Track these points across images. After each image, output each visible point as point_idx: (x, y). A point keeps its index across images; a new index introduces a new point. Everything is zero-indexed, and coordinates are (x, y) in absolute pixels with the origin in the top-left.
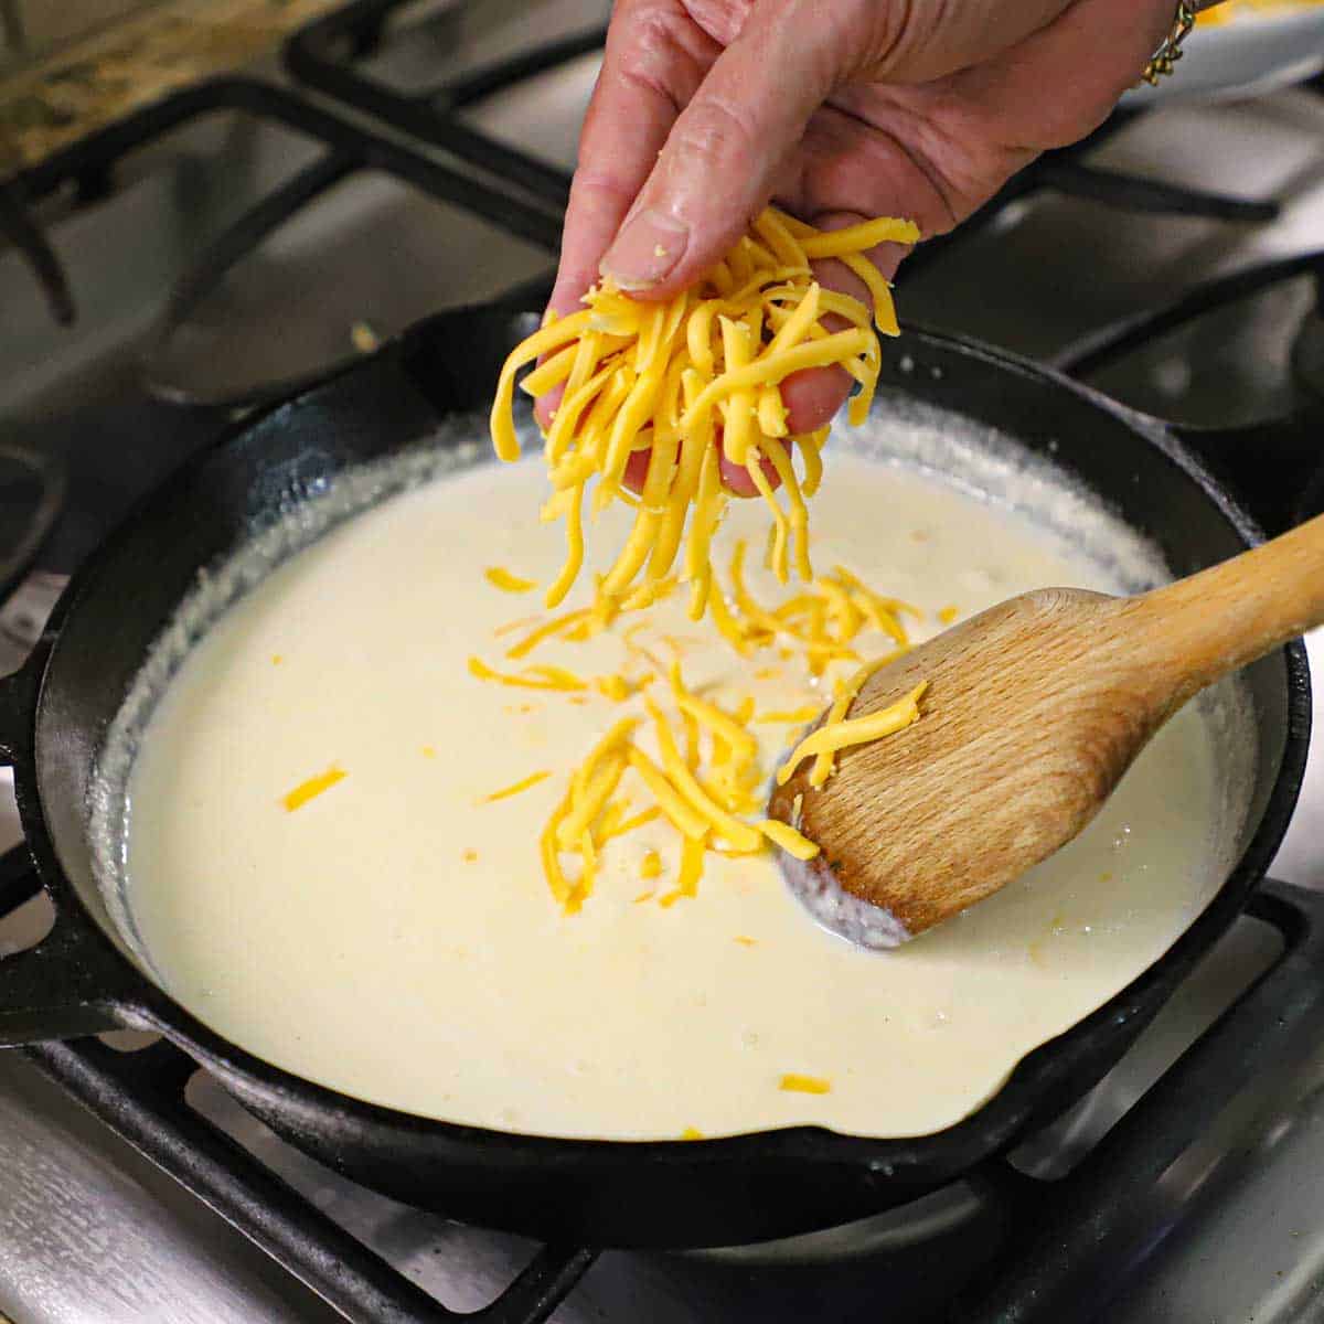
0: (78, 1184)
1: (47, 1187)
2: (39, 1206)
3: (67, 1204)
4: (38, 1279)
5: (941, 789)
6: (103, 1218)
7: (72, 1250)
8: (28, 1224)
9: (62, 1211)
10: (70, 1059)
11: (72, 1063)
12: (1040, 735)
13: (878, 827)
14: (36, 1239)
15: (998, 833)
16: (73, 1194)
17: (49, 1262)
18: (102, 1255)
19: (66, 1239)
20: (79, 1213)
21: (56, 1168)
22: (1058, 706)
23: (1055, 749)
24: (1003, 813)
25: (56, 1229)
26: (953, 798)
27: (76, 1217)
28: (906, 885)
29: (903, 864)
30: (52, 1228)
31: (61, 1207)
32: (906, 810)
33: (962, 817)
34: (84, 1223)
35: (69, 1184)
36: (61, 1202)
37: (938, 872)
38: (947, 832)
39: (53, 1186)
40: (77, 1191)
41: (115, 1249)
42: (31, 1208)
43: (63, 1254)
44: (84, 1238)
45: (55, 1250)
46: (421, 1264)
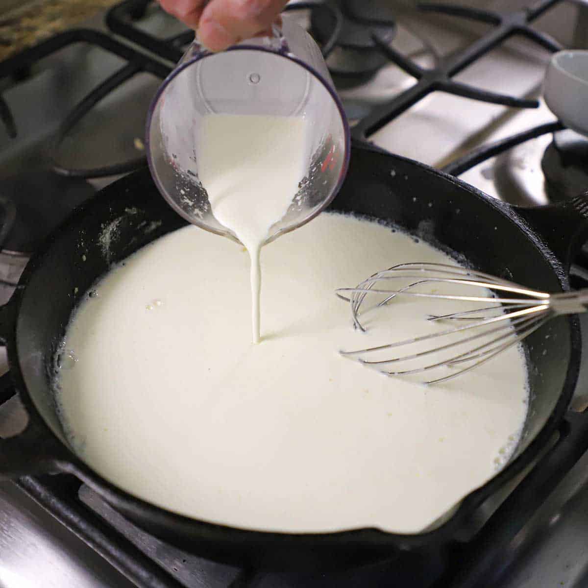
10: (31, 481)
46: (177, 566)
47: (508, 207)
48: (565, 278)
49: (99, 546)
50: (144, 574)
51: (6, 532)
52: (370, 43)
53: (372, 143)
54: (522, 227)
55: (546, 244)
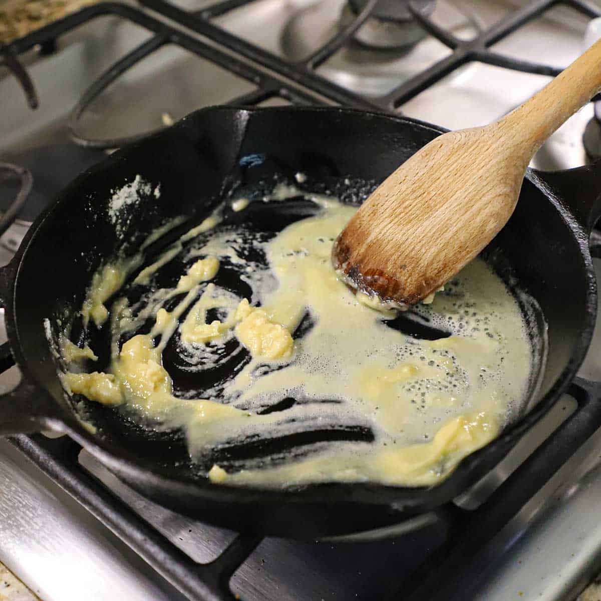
0: (29, 497)
1: (15, 498)
2: (12, 507)
3: (24, 506)
4: (9, 540)
5: (446, 219)
6: (40, 513)
7: (25, 527)
8: (6, 515)
9: (22, 509)
10: (26, 441)
11: (27, 442)
12: (485, 183)
13: (420, 244)
14: (9, 522)
15: (479, 227)
16: (26, 501)
17: (15, 533)
18: (39, 530)
19: (23, 522)
20: (28, 510)
21: (19, 489)
22: (488, 170)
23: (493, 187)
24: (478, 219)
25: (18, 518)
26: (453, 221)
27: (27, 512)
28: (441, 263)
29: (437, 254)
30: (17, 517)
31: (21, 507)
32: (432, 233)
33: (460, 227)
34: (31, 515)
35: (25, 496)
36: (21, 505)
37: (455, 252)
38: (455, 235)
39: (18, 498)
40: (29, 500)
41: (44, 527)
42: (7, 507)
43: (21, 529)
44: (32, 522)
45: (18, 527)
46: (183, 536)
47: (530, 171)
48: (585, 242)
49: (95, 509)
50: (138, 536)
51: (6, 496)
52: (407, 16)
53: (400, 113)
54: (543, 191)
55: (568, 208)
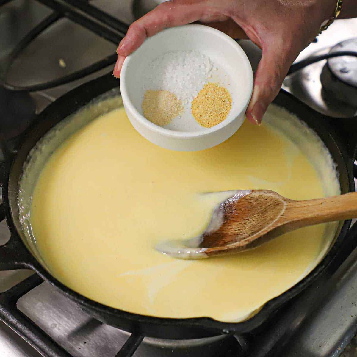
46: (81, 346)
